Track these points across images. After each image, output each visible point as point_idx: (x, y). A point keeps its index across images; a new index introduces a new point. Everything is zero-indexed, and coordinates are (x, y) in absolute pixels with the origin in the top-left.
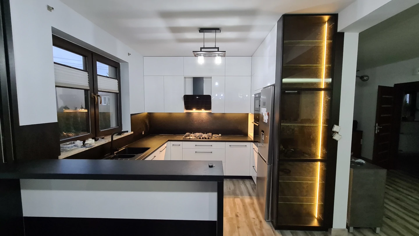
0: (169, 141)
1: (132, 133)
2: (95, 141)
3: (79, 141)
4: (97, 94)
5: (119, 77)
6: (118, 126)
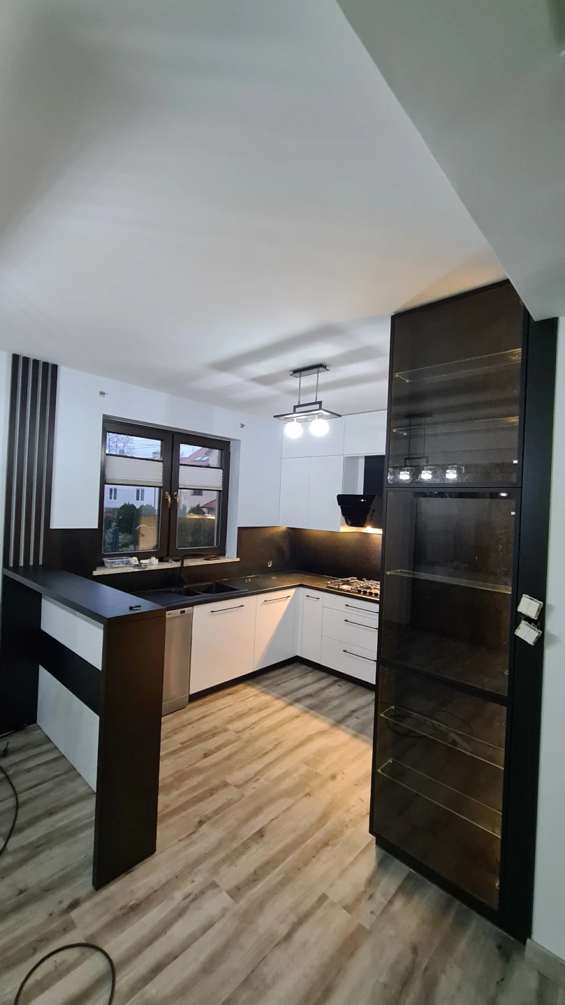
0: (301, 585)
1: (239, 560)
2: (159, 561)
3: (135, 558)
4: (175, 493)
5: (225, 465)
6: (217, 544)
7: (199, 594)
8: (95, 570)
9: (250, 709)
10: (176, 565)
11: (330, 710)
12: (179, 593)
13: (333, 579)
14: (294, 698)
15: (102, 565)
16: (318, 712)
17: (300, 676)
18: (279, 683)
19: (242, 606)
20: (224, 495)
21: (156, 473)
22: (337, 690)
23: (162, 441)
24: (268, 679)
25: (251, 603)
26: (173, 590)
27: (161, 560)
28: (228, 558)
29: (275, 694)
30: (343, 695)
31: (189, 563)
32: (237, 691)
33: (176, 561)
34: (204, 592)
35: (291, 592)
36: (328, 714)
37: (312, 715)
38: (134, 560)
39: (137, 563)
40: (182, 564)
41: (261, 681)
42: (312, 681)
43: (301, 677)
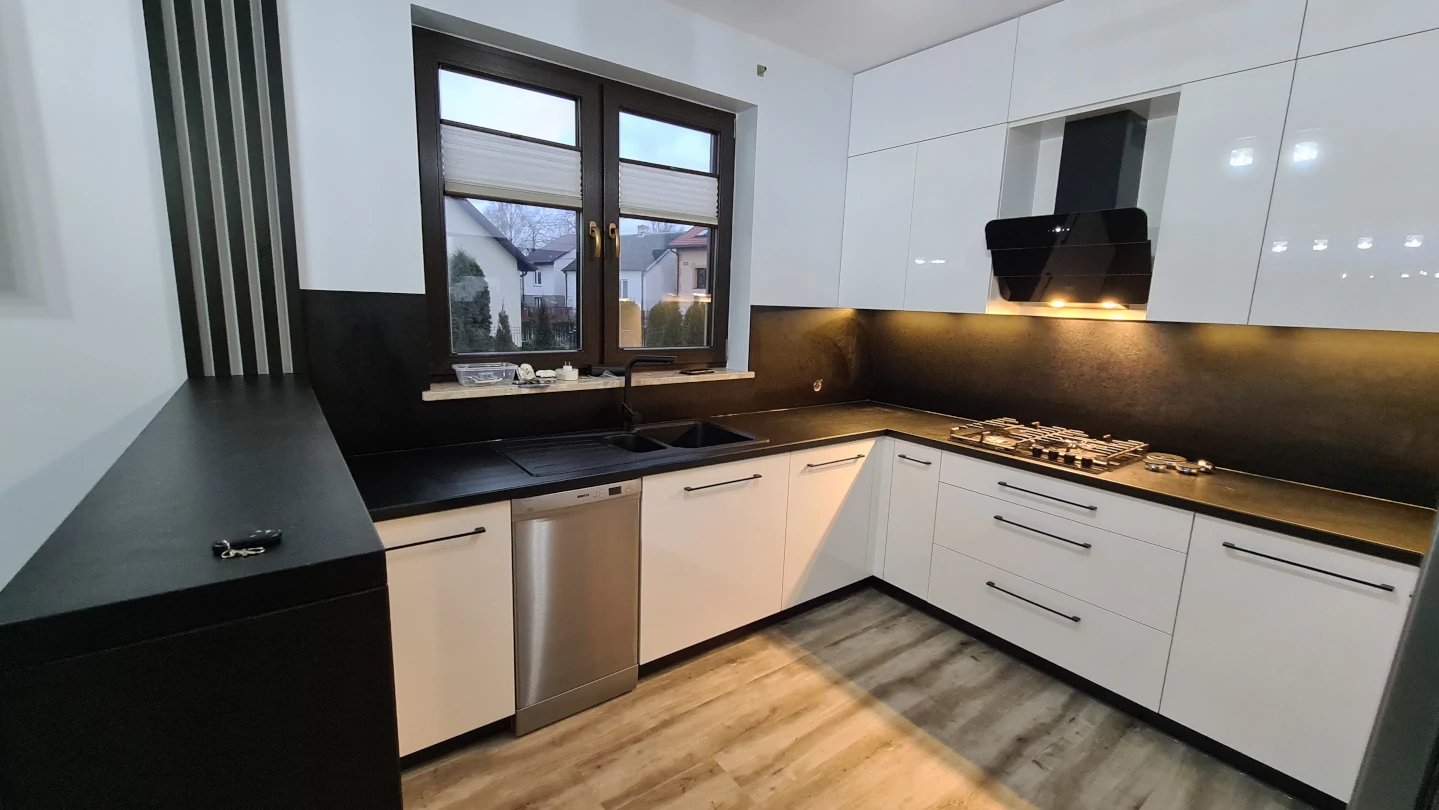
0: (887, 433)
1: (752, 375)
2: (580, 374)
3: (527, 367)
4: (612, 226)
5: (724, 167)
6: (708, 343)
7: (665, 448)
8: (428, 389)
9: (774, 710)
10: (616, 382)
11: (964, 730)
12: (621, 444)
13: (965, 422)
14: (874, 684)
15: (452, 378)
16: (934, 734)
17: (883, 622)
18: (837, 639)
19: (756, 476)
20: (721, 236)
21: (567, 177)
22: (970, 670)
23: (576, 100)
24: (812, 625)
25: (779, 469)
26: (610, 435)
27: (584, 372)
28: (733, 371)
29: (829, 668)
30: (987, 686)
31: (643, 379)
32: (748, 654)
33: (617, 374)
34: (675, 444)
35: (865, 447)
36: (961, 743)
37: (920, 742)
38: (526, 371)
39: (531, 376)
40: (628, 381)
41: (799, 631)
42: (909, 640)
43: (885, 626)
